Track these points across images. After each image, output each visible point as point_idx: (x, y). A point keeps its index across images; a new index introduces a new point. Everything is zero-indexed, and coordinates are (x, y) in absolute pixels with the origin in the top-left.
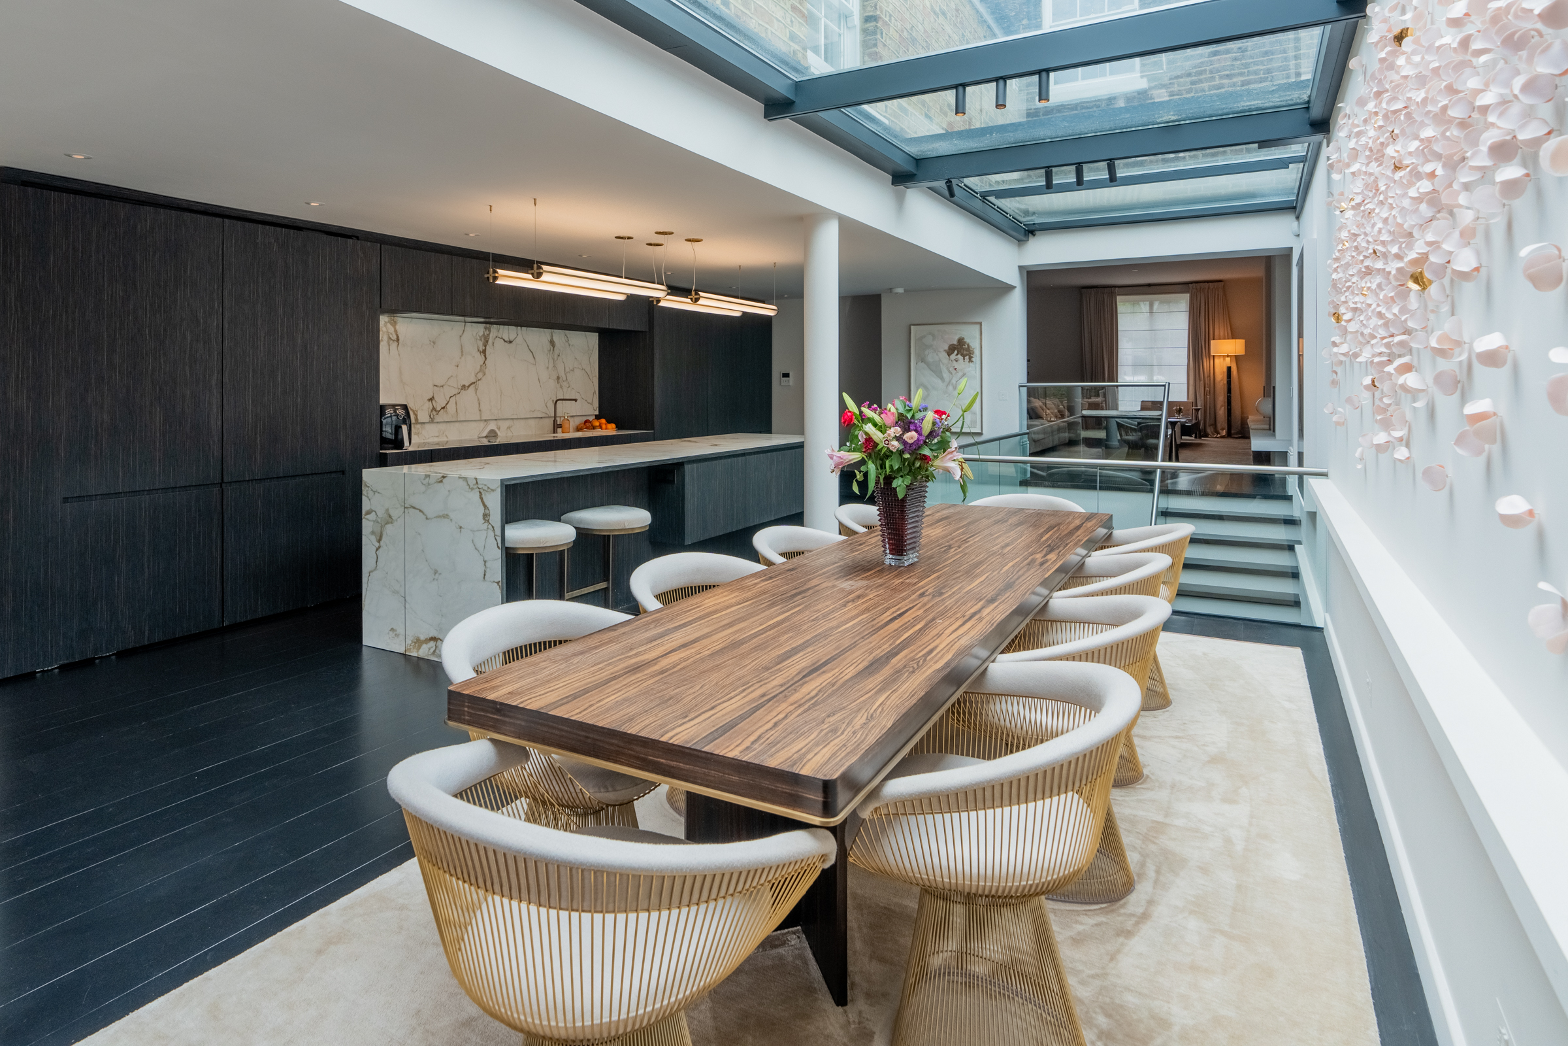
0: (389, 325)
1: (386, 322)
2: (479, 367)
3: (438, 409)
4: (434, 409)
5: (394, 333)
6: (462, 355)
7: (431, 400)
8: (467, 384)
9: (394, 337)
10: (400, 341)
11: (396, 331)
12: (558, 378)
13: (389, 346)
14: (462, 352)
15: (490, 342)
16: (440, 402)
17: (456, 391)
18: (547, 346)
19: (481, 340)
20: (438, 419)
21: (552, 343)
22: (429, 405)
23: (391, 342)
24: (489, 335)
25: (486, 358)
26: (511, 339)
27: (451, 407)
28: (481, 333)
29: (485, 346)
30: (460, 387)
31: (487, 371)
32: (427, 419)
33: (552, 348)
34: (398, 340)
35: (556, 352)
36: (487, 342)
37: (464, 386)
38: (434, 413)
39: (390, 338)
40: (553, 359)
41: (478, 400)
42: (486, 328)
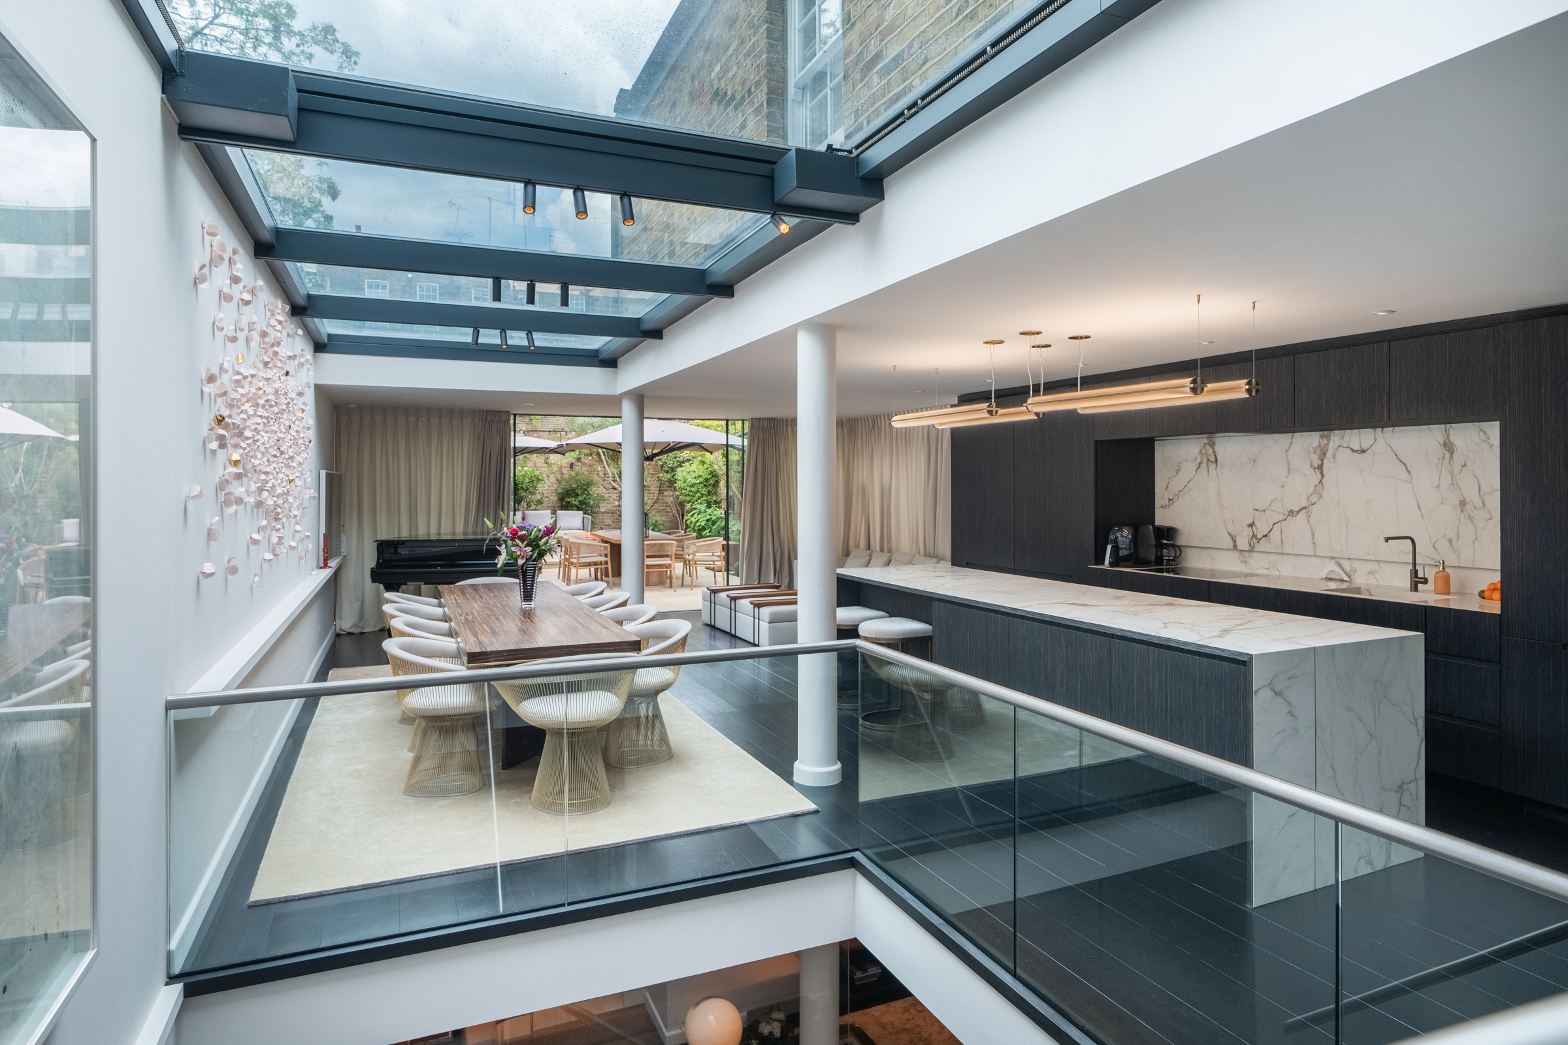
0: (1208, 447)
1: (1205, 444)
2: (1313, 488)
3: (1259, 536)
4: (1254, 536)
5: (1212, 455)
6: (1289, 473)
7: (1251, 525)
8: (1296, 509)
9: (1213, 459)
10: (1219, 462)
11: (1214, 452)
12: (1463, 503)
13: (1208, 468)
14: (1289, 469)
15: (1329, 454)
16: (1261, 530)
17: (1281, 517)
18: (1440, 451)
19: (1315, 453)
20: (1258, 548)
21: (1448, 446)
22: (1248, 532)
23: (1210, 463)
24: (1327, 445)
25: (1323, 476)
26: (1365, 447)
27: (1275, 536)
28: (1316, 444)
29: (1322, 460)
30: (1287, 513)
31: (1324, 493)
32: (1247, 547)
33: (1447, 455)
34: (1216, 461)
35: (1458, 459)
36: (1325, 454)
37: (1292, 511)
38: (1254, 540)
39: (1209, 460)
40: (1451, 473)
41: (1312, 530)
42: (1322, 437)
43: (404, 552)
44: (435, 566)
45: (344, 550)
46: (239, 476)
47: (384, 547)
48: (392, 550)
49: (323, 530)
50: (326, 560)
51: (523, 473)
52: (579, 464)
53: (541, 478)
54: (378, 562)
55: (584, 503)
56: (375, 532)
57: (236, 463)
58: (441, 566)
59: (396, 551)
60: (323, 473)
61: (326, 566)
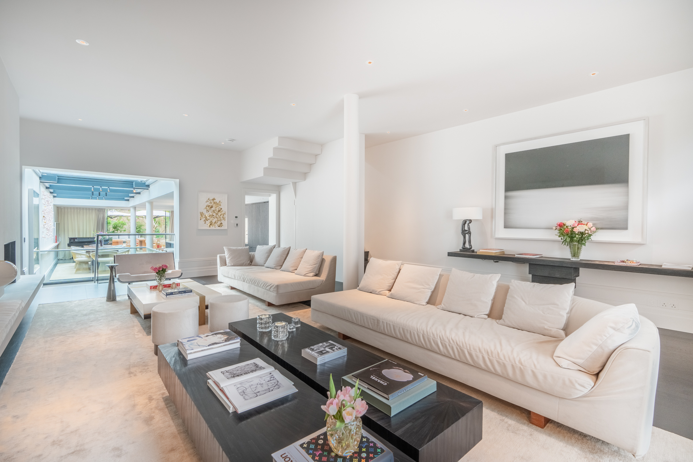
43: (76, 240)
44: (85, 243)
45: (60, 240)
46: (45, 224)
47: (71, 239)
48: (73, 240)
49: (55, 235)
50: (56, 241)
51: (119, 222)
52: (138, 220)
53: (125, 224)
54: (69, 242)
55: (139, 231)
56: (68, 236)
57: (45, 222)
58: (87, 243)
59: (74, 240)
60: (55, 223)
61: (56, 242)
